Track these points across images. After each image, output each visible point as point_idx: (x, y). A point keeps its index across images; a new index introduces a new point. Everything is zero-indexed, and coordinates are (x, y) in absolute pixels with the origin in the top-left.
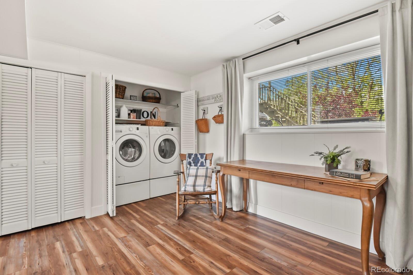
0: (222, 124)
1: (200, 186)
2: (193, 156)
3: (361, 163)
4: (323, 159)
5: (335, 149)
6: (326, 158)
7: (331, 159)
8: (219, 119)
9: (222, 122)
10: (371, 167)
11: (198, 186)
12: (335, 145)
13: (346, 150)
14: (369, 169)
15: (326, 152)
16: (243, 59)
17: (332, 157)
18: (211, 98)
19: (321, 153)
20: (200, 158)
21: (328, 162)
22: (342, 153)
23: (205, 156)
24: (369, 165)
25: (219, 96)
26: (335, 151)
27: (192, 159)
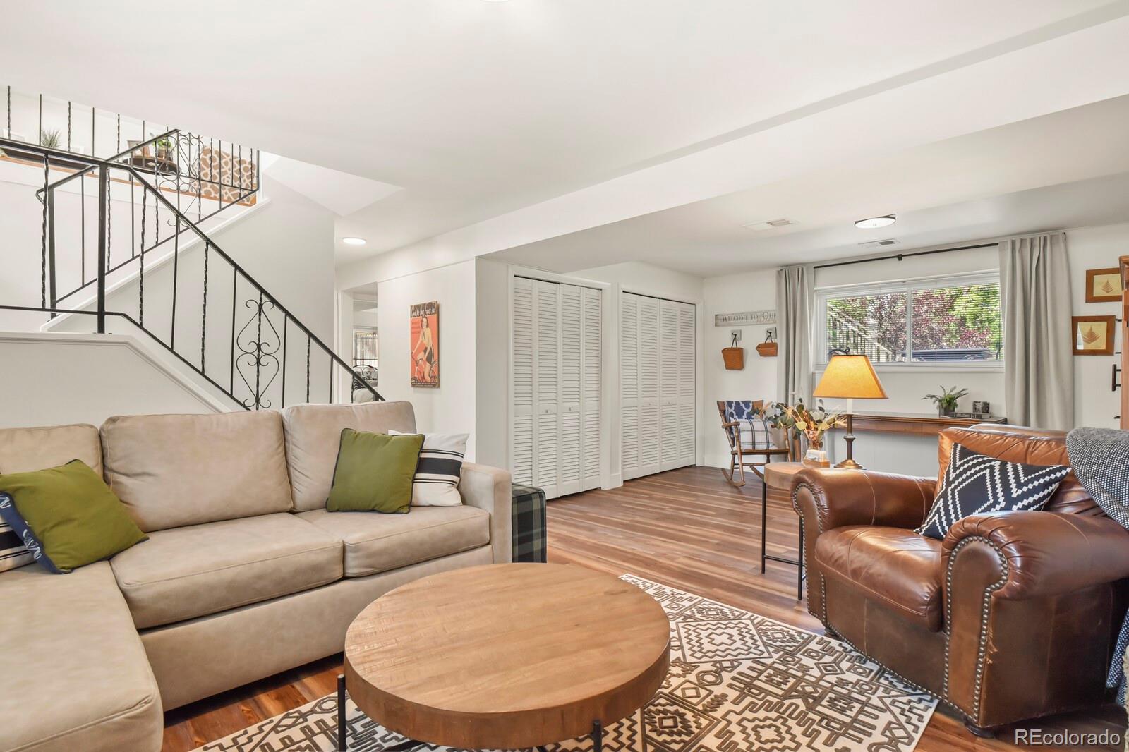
0: (775, 358)
1: (762, 443)
2: (734, 405)
3: (979, 406)
4: (937, 402)
5: (951, 391)
6: (940, 401)
7: (947, 402)
8: (767, 349)
9: (774, 354)
10: (990, 409)
11: (759, 444)
12: (953, 386)
13: (963, 392)
14: (988, 412)
15: (941, 394)
16: (815, 268)
17: (948, 399)
18: (749, 316)
19: (934, 396)
20: (744, 408)
21: (944, 406)
22: (960, 395)
23: (751, 404)
24: (988, 408)
25: (765, 314)
26: (952, 393)
27: (733, 408)
